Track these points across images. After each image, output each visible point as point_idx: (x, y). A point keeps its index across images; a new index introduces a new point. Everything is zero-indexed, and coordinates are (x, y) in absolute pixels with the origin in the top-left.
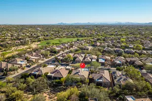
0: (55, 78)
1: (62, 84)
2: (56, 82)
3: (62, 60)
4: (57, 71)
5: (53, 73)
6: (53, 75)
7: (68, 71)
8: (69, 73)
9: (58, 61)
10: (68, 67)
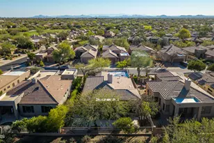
0: (26, 110)
1: (56, 130)
2: (30, 127)
3: (45, 60)
4: (32, 83)
5: (18, 93)
6: (17, 100)
7: (69, 83)
8: (73, 88)
9: (37, 63)
10: (65, 72)
